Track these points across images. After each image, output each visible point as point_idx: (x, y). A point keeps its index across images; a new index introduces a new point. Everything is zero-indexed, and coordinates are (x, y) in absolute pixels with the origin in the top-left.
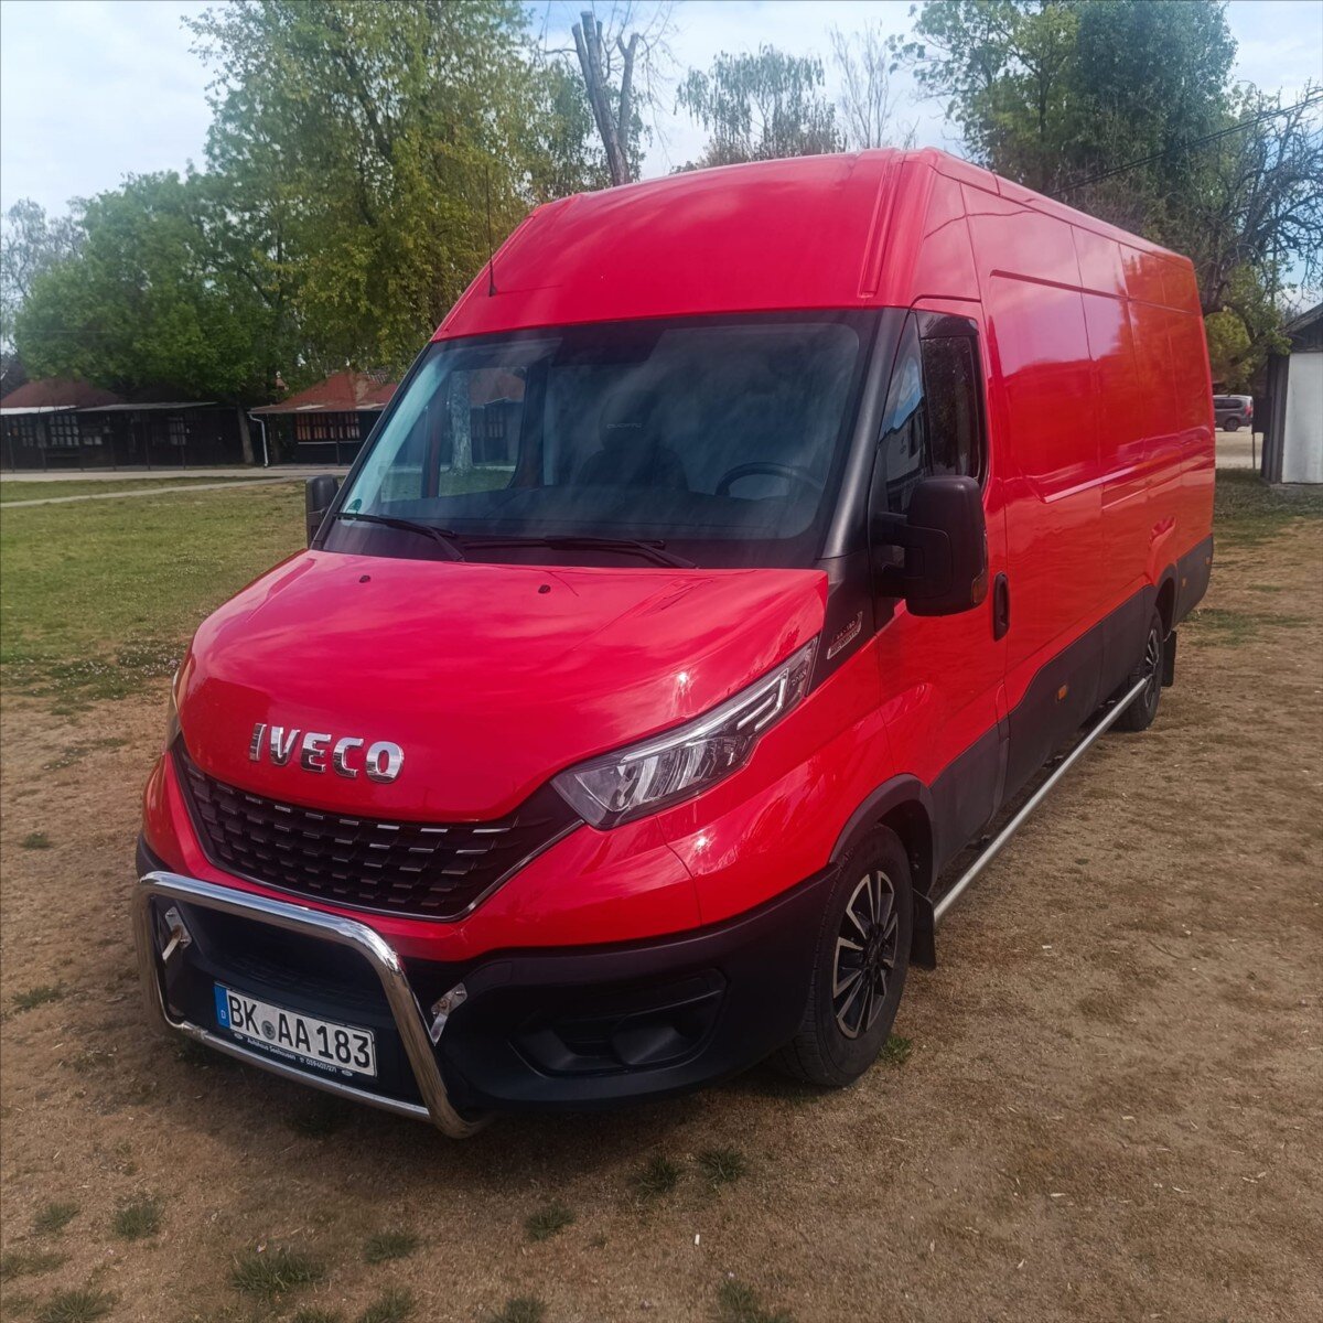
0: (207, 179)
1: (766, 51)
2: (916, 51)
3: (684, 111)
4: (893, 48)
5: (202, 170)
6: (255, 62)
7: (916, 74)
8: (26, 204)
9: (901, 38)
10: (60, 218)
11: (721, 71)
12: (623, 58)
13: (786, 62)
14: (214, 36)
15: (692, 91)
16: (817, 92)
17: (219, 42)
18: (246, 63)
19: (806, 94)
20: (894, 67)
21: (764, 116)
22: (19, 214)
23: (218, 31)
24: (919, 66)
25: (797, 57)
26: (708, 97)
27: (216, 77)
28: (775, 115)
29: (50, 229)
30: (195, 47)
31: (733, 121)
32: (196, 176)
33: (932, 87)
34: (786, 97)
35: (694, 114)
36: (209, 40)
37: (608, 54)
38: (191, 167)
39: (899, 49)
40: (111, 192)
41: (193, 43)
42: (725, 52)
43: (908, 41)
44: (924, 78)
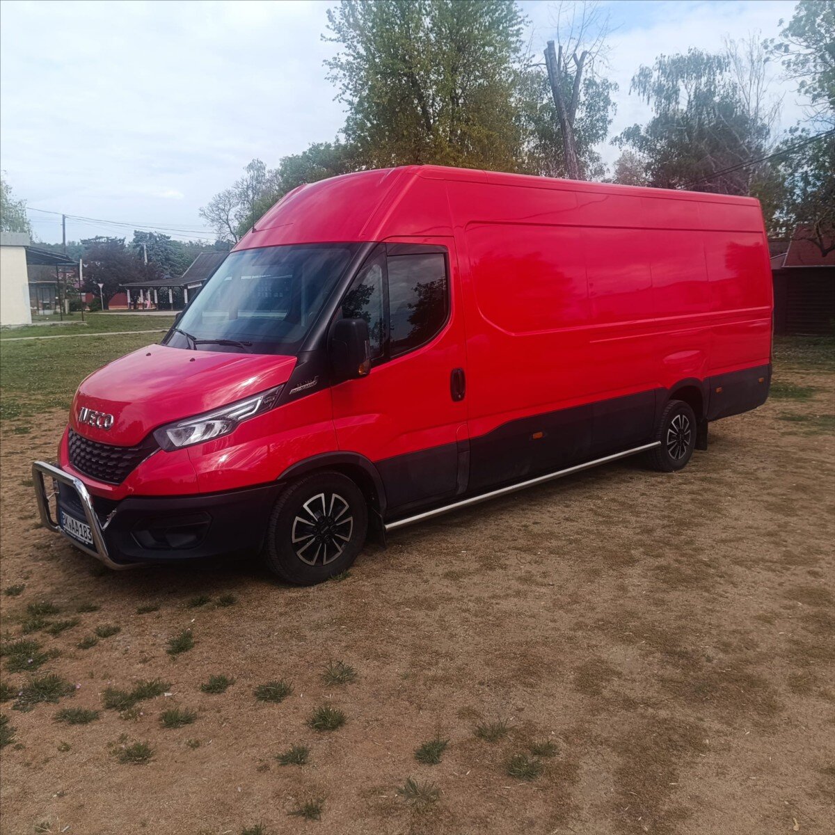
0: (345, 147)
1: (692, 52)
2: (783, 48)
3: (635, 93)
4: (766, 47)
5: (343, 142)
6: (360, 82)
7: (783, 63)
8: (256, 162)
9: (772, 41)
10: (273, 169)
11: (661, 66)
12: (576, 66)
13: (705, 57)
14: (339, 68)
15: (641, 81)
16: (725, 77)
17: (342, 72)
18: (356, 82)
19: (718, 77)
20: (767, 60)
21: (689, 93)
22: (253, 168)
23: (341, 67)
24: (786, 58)
25: (712, 54)
26: (652, 83)
27: (341, 92)
28: (695, 92)
29: (268, 176)
30: (328, 76)
31: (668, 98)
32: (340, 145)
33: (796, 71)
34: (704, 79)
35: (641, 95)
36: (336, 71)
37: (566, 64)
38: (338, 140)
39: (771, 47)
40: (295, 155)
41: (328, 73)
42: (663, 55)
43: (777, 42)
44: (789, 66)
